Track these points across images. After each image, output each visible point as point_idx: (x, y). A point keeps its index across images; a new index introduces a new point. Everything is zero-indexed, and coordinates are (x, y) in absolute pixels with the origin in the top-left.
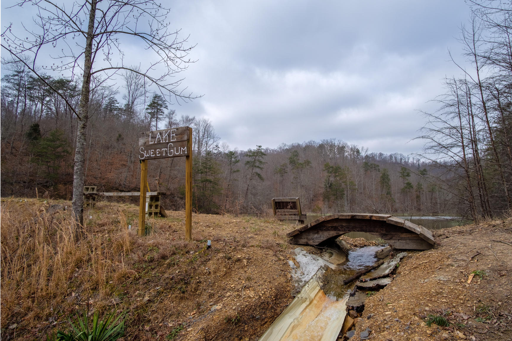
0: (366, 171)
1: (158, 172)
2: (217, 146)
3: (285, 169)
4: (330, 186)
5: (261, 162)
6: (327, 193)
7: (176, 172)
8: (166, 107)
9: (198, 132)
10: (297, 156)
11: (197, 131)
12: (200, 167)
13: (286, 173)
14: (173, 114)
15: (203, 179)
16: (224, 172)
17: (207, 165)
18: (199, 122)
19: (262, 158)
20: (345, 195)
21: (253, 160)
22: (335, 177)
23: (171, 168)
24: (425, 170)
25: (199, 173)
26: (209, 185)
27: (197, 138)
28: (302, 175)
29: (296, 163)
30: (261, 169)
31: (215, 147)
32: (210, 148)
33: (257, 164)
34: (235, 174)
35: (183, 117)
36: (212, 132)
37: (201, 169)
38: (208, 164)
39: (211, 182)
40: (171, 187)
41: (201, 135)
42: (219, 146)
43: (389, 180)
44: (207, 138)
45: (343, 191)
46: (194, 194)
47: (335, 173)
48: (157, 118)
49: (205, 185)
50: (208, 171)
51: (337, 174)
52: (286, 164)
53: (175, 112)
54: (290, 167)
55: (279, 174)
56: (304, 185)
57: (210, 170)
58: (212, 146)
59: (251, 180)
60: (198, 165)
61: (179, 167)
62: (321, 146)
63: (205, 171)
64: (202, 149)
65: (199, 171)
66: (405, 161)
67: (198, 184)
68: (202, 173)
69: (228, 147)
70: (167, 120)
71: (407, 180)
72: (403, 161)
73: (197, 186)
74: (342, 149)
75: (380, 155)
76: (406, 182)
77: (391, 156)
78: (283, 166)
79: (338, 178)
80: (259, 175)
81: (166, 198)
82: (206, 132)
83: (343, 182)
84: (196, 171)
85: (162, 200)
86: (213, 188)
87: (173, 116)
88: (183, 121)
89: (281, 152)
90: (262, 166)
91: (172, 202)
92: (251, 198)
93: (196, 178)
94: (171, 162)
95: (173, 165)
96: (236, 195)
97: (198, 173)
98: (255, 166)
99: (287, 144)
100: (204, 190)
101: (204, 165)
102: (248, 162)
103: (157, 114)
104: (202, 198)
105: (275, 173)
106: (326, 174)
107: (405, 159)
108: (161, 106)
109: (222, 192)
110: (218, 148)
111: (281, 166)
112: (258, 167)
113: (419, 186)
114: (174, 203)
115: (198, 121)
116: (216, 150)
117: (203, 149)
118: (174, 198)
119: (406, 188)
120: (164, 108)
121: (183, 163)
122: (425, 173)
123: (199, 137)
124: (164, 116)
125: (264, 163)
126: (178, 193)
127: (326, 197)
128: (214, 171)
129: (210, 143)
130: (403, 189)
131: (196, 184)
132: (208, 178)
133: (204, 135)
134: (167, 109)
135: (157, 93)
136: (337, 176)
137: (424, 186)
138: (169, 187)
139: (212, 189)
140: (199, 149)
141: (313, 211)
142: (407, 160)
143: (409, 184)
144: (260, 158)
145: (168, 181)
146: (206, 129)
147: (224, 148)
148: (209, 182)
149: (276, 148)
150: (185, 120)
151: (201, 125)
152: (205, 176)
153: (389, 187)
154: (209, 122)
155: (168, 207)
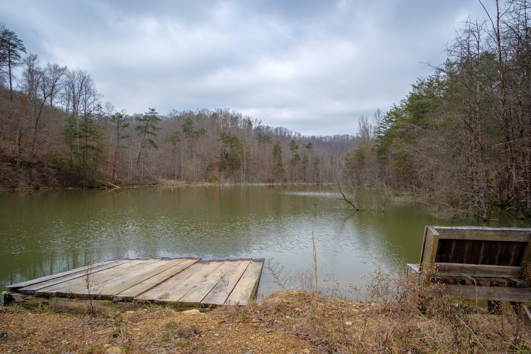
0: (260, 142)
1: (16, 134)
2: (99, 106)
3: (178, 137)
4: (226, 156)
5: (154, 128)
6: (223, 163)
7: (43, 135)
8: (23, 49)
9: (72, 87)
10: (190, 123)
11: (71, 85)
12: (78, 130)
13: (180, 141)
14: (34, 60)
15: (83, 145)
16: (111, 138)
17: (87, 128)
18: (74, 73)
19: (156, 123)
20: (242, 166)
21: (146, 125)
22: (232, 147)
23: (36, 129)
24: (310, 144)
25: (77, 137)
26: (91, 153)
27: (72, 94)
28: (197, 144)
29: (190, 131)
30: (155, 135)
31: (96, 106)
32: (90, 107)
33: (150, 130)
34: (123, 140)
35: (49, 65)
36: (92, 87)
37: (79, 133)
38: (89, 127)
39: (93, 148)
40: (37, 154)
41: (77, 91)
42: (102, 106)
43: (281, 152)
44: (86, 94)
45: (239, 161)
46: (71, 162)
47: (231, 143)
48: (10, 62)
49: (85, 153)
50: (88, 135)
51: (233, 144)
52: (179, 131)
53: (37, 57)
54: (184, 135)
55: (170, 142)
56: (199, 154)
57: (92, 134)
58: (92, 106)
59: (143, 147)
60: (74, 128)
61: (48, 128)
62: (215, 116)
63: (85, 135)
64: (79, 108)
65: (76, 134)
66: (289, 135)
67: (77, 151)
68: (80, 137)
69: (113, 107)
70: (26, 67)
71: (296, 152)
72: (287, 134)
73: (75, 153)
74: (235, 119)
75: (267, 128)
76: (295, 154)
77: (276, 129)
78: (176, 134)
79: (234, 148)
80: (152, 142)
81: (31, 167)
82: (84, 88)
83: (239, 153)
84: (73, 134)
85: (26, 170)
86: (97, 156)
87: (35, 62)
88: (51, 70)
89: (172, 119)
90: (155, 132)
91: (40, 172)
92: (144, 168)
93: (73, 144)
94: (35, 122)
95: (38, 125)
96: (126, 164)
97: (75, 137)
98: (148, 132)
99: (178, 111)
100: (85, 158)
101: (84, 128)
102: (139, 127)
103: (9, 57)
104: (82, 167)
105: (166, 141)
106: (221, 143)
107: (289, 133)
108: (15, 46)
109: (109, 160)
110: (100, 108)
111: (174, 133)
112: (151, 133)
113: (306, 158)
114: (43, 174)
115: (71, 72)
116: (98, 110)
117: (81, 107)
118: (43, 167)
119: (295, 159)
120: (21, 50)
121: (53, 123)
122: (310, 146)
123: (73, 93)
124: (21, 62)
125: (157, 129)
126: (49, 161)
127: (222, 167)
128: (97, 135)
129: (89, 101)
130: (292, 160)
131: (74, 151)
132: (90, 143)
133: (81, 90)
134: (26, 52)
135: (6, 28)
136: (233, 146)
137: (310, 159)
138: (34, 153)
139: (95, 156)
140: (75, 108)
141: (210, 181)
142: (290, 134)
143: (297, 156)
144: (154, 123)
145: (33, 146)
146: (84, 83)
147: (108, 109)
148: (91, 149)
149: (166, 115)
150: (52, 70)
151: (75, 78)
152: (86, 141)
153: (280, 158)
154: (87, 75)
155: (34, 178)
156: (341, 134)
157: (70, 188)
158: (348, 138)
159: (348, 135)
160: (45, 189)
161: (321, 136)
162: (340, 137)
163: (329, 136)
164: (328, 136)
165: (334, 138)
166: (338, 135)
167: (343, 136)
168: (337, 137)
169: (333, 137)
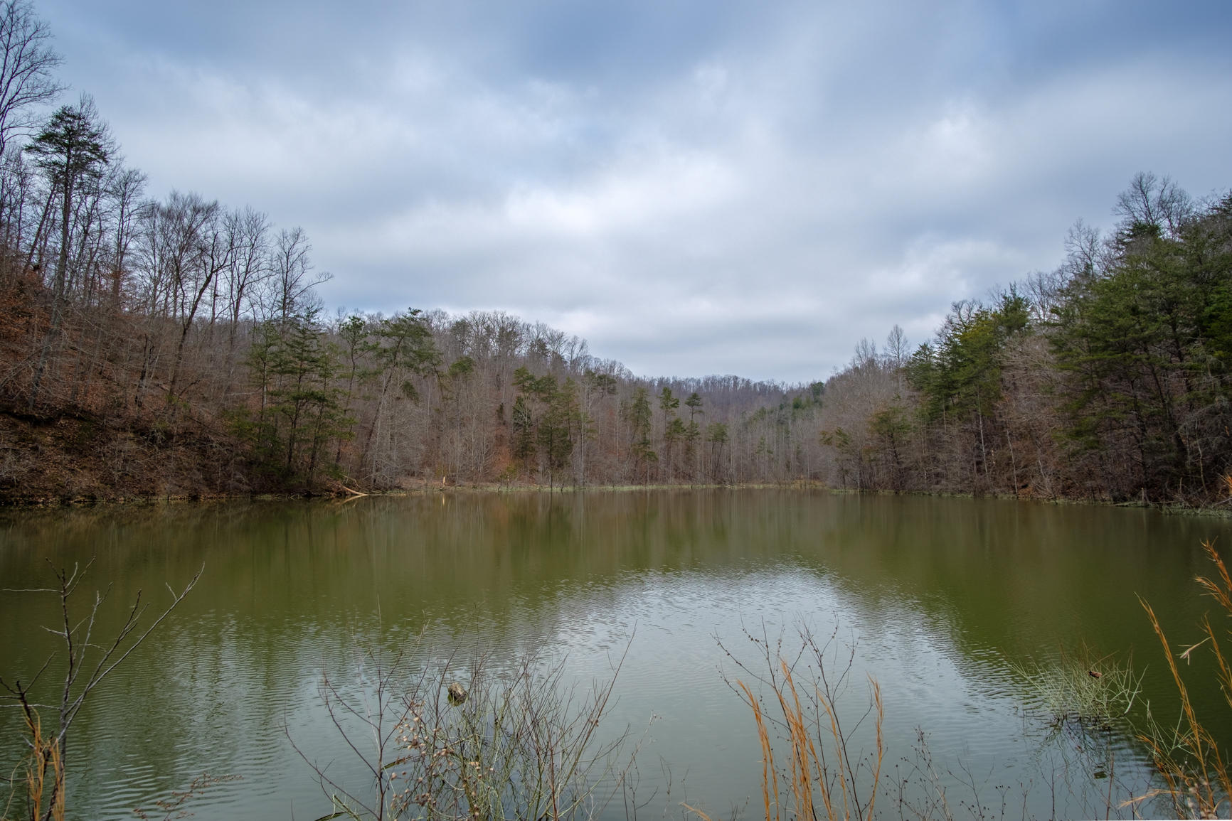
0: (592, 389)
25: (279, 372)
28: (466, 393)
37: (286, 362)
47: (538, 391)
50: (307, 368)
51: (545, 395)
63: (298, 368)
68: (286, 372)
71: (674, 414)
76: (671, 418)
84: (270, 365)
97: (273, 372)
113: (693, 428)
119: (674, 431)
122: (696, 401)
136: (546, 398)
143: (678, 423)
152: (297, 383)
156: (721, 374)
157: (268, 497)
158: (736, 384)
159: (736, 378)
160: (211, 498)
161: (678, 379)
162: (720, 382)
163: (695, 378)
164: (692, 379)
165: (706, 383)
166: (714, 378)
167: (724, 379)
168: (712, 383)
169: (702, 381)
